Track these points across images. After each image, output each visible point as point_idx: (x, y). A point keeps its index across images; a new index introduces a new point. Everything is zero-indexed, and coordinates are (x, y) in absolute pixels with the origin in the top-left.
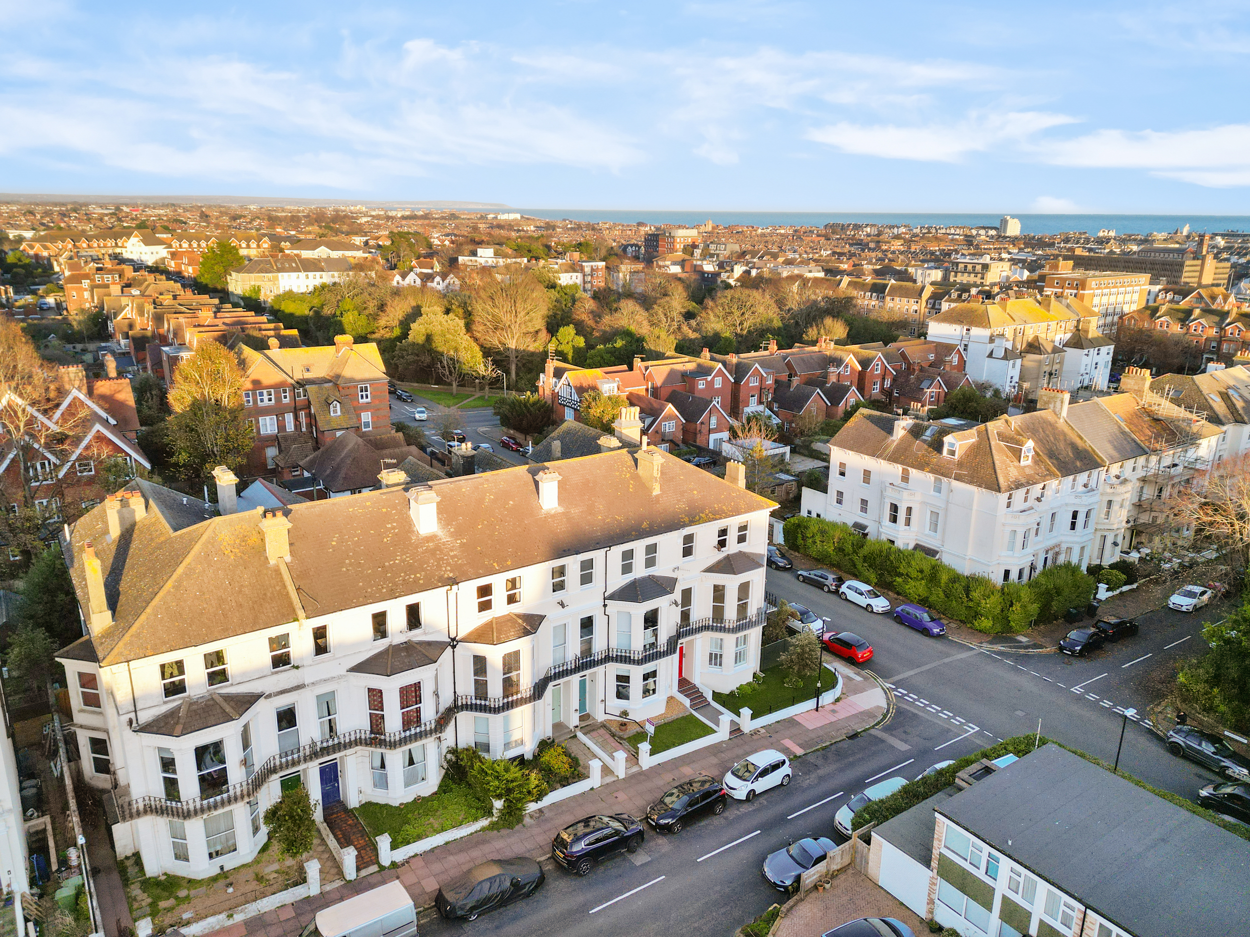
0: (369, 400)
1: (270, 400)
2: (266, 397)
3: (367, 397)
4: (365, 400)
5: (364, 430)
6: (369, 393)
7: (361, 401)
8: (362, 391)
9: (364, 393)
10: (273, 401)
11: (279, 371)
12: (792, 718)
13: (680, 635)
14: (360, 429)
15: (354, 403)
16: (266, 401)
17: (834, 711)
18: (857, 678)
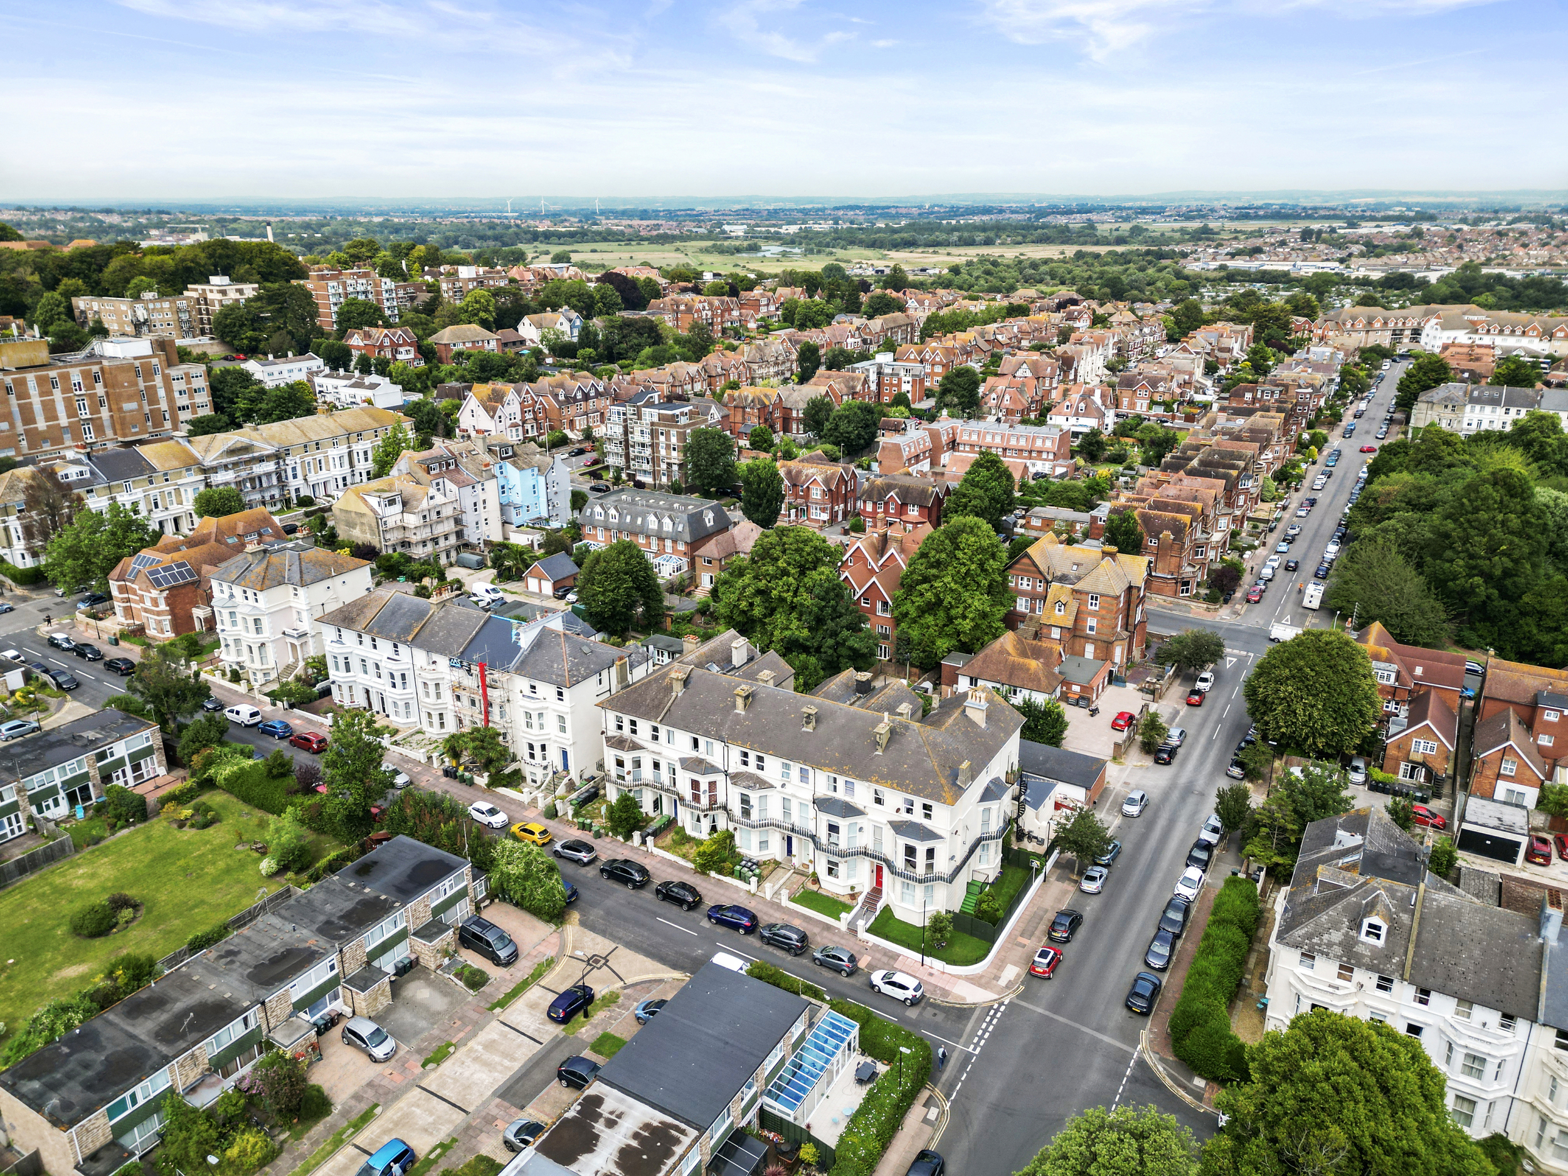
0: (1097, 609)
1: (1028, 585)
2: (1025, 582)
3: (1096, 605)
4: (1093, 608)
5: (1088, 632)
6: (1098, 603)
7: (1090, 607)
8: (1092, 599)
9: (1094, 602)
10: (1030, 587)
11: (1036, 566)
12: (899, 955)
13: (866, 854)
14: (1084, 630)
15: (1083, 608)
16: (1025, 585)
17: (931, 974)
18: (1003, 982)
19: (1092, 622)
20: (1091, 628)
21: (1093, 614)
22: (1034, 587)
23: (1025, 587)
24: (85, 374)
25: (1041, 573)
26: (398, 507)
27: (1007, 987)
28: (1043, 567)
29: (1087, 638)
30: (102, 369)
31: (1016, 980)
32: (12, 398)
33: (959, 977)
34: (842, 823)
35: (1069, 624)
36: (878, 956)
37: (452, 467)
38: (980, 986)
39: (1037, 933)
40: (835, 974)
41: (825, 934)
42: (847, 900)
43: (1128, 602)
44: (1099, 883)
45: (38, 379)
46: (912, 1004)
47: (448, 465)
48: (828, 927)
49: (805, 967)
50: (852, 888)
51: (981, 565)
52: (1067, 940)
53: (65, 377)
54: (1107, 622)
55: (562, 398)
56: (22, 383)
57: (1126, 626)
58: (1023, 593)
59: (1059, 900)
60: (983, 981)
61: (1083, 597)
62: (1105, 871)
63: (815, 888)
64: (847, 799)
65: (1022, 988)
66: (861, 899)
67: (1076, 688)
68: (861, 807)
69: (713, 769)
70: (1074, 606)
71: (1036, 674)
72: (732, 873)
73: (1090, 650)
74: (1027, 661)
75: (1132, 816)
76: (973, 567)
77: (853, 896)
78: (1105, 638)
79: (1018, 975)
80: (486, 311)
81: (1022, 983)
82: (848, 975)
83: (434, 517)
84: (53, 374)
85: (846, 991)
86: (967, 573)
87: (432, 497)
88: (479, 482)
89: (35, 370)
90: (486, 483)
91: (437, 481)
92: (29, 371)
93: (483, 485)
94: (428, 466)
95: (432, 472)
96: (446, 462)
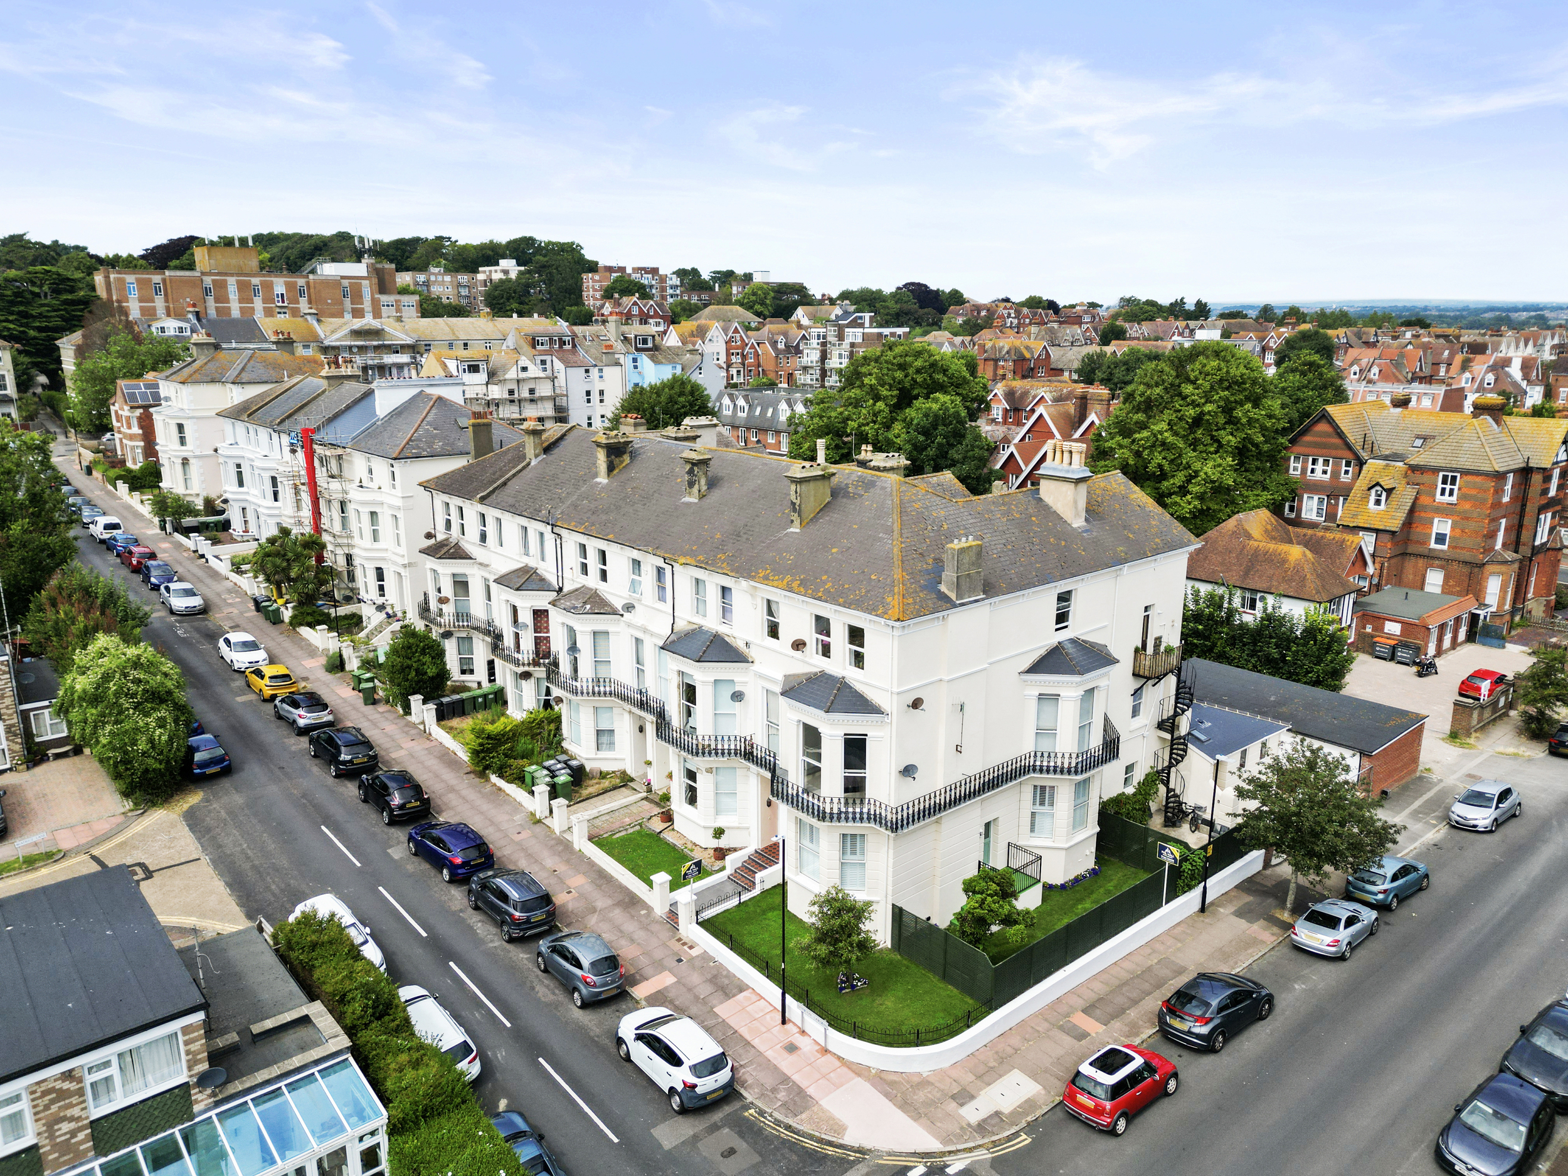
0: (1454, 499)
1: (1325, 472)
2: (1319, 467)
3: (1451, 493)
4: (1446, 498)
5: (1433, 545)
6: (1456, 488)
7: (1438, 497)
8: (1444, 482)
9: (1448, 487)
10: (1328, 476)
11: (1340, 434)
12: (742, 988)
13: (749, 755)
14: (1426, 542)
15: (1424, 500)
16: (1320, 473)
17: (792, 1048)
18: (972, 1113)
19: (1442, 526)
20: (1441, 539)
21: (1445, 511)
22: (1335, 474)
23: (1318, 475)
24: (290, 287)
25: (1349, 447)
26: (482, 377)
27: (981, 1128)
28: (1353, 437)
29: (1431, 558)
30: (308, 283)
31: (1016, 1115)
32: (211, 301)
33: (859, 1070)
34: (703, 675)
35: (1395, 524)
36: (695, 979)
37: (568, 347)
38: (905, 1106)
39: (1132, 1014)
40: (560, 996)
41: (618, 914)
42: (708, 860)
43: (1521, 498)
44: (1343, 934)
45: (238, 282)
46: (684, 1111)
47: (562, 343)
48: (631, 902)
49: (512, 969)
50: (719, 833)
51: (1227, 409)
52: (1207, 1047)
53: (269, 287)
54: (1472, 525)
55: (781, 346)
56: (221, 286)
57: (1515, 544)
58: (1315, 488)
59: (1224, 955)
60: (921, 1096)
61: (1426, 478)
62: (1368, 916)
63: (657, 825)
64: (722, 629)
65: (1025, 1140)
66: (732, 862)
67: (1393, 628)
68: (740, 645)
69: (542, 584)
70: (1406, 496)
71: (1298, 569)
72: (520, 779)
73: (1435, 580)
74: (1284, 547)
75: (1473, 830)
76: (1209, 407)
77: (721, 854)
78: (1466, 556)
79: (1030, 1104)
80: (763, 304)
81: (1030, 1128)
82: (585, 1005)
83: (525, 394)
84: (255, 281)
85: (555, 1041)
86: (1197, 421)
87: (524, 369)
88: (596, 366)
89: (238, 275)
90: (605, 369)
91: (543, 358)
92: (232, 275)
93: (601, 370)
94: (534, 339)
95: (539, 347)
96: (560, 340)
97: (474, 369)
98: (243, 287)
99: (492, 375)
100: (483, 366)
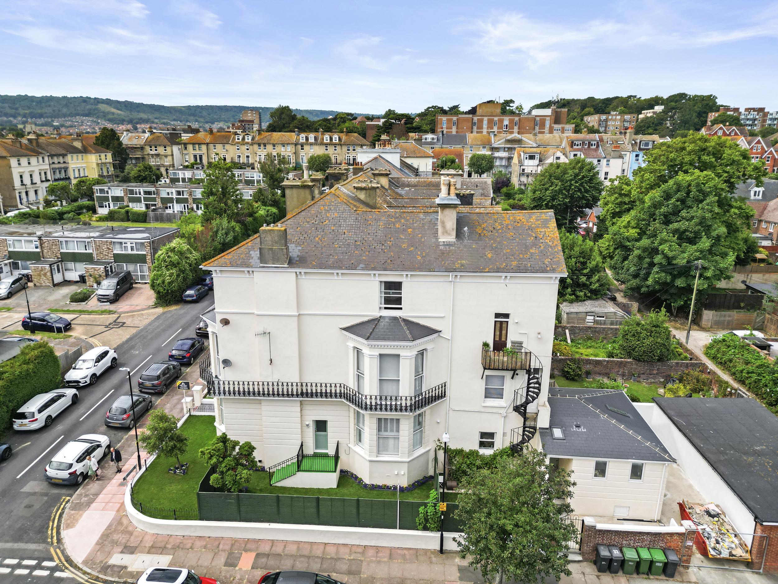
17: (123, 484)
24: (511, 121)
26: (536, 162)
30: (520, 120)
32: (475, 128)
33: (121, 509)
37: (594, 147)
45: (489, 120)
47: (591, 145)
53: (501, 121)
56: (481, 121)
84: (496, 119)
87: (558, 158)
88: (605, 158)
89: (489, 116)
90: (612, 160)
91: (576, 153)
92: (486, 116)
93: (608, 161)
94: (572, 142)
95: (575, 147)
96: (589, 143)
97: (532, 157)
98: (490, 122)
99: (541, 160)
100: (537, 156)
